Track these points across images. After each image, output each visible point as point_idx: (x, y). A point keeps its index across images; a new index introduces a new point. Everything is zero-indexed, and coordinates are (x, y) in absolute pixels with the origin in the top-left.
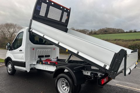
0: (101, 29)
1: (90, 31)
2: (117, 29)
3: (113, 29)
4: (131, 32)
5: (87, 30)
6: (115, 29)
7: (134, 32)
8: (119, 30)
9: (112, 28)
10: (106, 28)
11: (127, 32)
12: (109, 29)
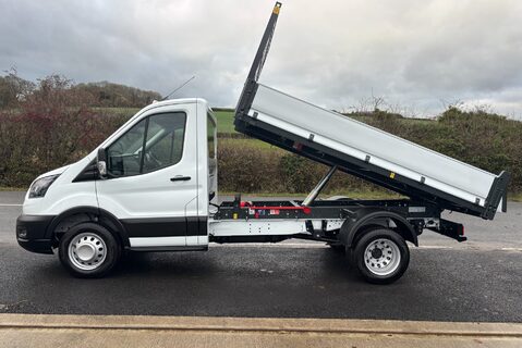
1: (37, 88)
2: (145, 92)
3: (131, 90)
5: (24, 82)
6: (138, 90)
9: (126, 88)
10: (106, 82)
12: (115, 86)
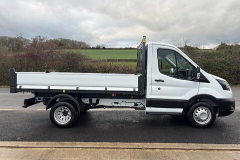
0: (51, 40)
4: (98, 48)
7: (102, 49)
8: (81, 43)
11: (93, 48)
